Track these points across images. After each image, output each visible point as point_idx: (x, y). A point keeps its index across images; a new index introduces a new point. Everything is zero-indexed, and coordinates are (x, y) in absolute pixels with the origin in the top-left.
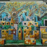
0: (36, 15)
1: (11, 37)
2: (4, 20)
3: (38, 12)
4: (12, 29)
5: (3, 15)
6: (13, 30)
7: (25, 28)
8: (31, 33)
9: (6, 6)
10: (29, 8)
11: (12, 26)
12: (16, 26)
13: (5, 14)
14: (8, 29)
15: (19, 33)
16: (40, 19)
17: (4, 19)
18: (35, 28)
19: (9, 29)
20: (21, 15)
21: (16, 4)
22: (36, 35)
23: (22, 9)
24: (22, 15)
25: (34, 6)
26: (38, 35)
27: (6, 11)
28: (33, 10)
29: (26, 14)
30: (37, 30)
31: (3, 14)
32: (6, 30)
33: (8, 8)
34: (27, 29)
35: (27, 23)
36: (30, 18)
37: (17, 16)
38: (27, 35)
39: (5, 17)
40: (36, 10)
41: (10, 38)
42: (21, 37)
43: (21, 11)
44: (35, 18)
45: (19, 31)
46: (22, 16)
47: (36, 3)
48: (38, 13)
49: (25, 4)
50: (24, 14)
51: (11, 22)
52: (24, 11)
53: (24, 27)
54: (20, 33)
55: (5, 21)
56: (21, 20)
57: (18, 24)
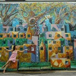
0: (67, 21)
1: (27, 57)
2: (16, 31)
3: (70, 18)
4: (29, 44)
5: (14, 22)
6: (32, 46)
7: (50, 42)
8: (60, 51)
9: (20, 9)
10: (55, 12)
11: (29, 39)
12: (35, 39)
13: (18, 21)
14: (22, 44)
15: (41, 51)
16: (73, 27)
17: (15, 28)
18: (66, 43)
19: (24, 45)
20: (42, 23)
21: (35, 6)
22: (68, 53)
23: (45, 14)
24: (44, 21)
25: (64, 9)
26: (72, 53)
27: (19, 16)
28: (61, 14)
29: (51, 21)
30: (70, 45)
31: (15, 20)
32: (19, 46)
33: (23, 11)
34: (53, 45)
35: (54, 34)
36: (58, 27)
37: (36, 25)
38: (54, 54)
39: (17, 26)
40: (67, 14)
41: (25, 59)
42: (44, 58)
43: (43, 16)
44: (65, 26)
45: (40, 47)
46: (44, 23)
47: (66, 4)
48: (69, 20)
49: (50, 6)
50: (47, 20)
51: (27, 33)
52: (48, 16)
53: (48, 41)
54: (43, 51)
55: (18, 32)
56: (43, 31)
57: (38, 36)
